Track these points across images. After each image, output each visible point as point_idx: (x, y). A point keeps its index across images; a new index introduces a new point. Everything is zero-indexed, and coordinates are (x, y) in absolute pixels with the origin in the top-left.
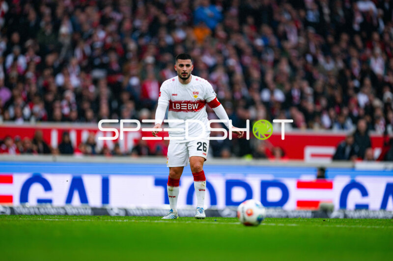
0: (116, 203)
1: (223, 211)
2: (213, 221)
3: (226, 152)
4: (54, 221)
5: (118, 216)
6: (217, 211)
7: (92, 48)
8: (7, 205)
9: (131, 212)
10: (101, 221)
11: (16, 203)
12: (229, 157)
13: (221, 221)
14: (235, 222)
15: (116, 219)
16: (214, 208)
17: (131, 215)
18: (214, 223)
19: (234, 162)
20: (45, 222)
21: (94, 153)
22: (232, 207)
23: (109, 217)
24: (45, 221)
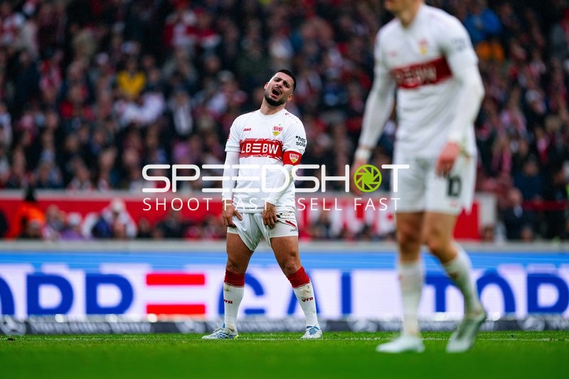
0: (363, 313)
1: (524, 321)
2: (508, 337)
3: (527, 232)
4: (269, 341)
5: (365, 332)
6: (515, 321)
7: (324, 78)
8: (199, 318)
9: (385, 326)
10: (341, 340)
11: (211, 314)
12: (532, 239)
13: (519, 337)
14: (541, 337)
15: (363, 337)
16: (511, 317)
17: (384, 330)
18: (510, 340)
19: (540, 246)
20: (254, 343)
21: (327, 238)
22: (538, 315)
23: (352, 334)
24: (256, 341)
